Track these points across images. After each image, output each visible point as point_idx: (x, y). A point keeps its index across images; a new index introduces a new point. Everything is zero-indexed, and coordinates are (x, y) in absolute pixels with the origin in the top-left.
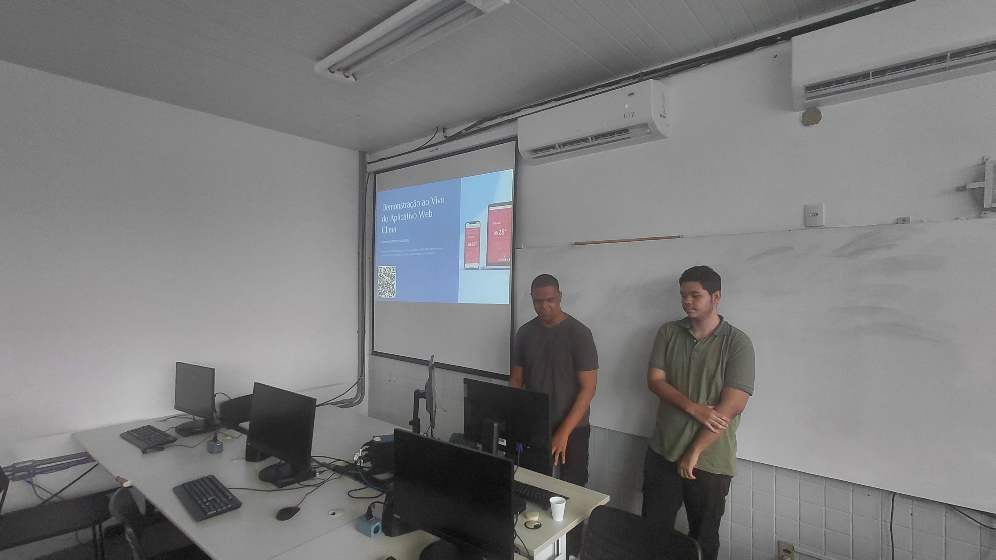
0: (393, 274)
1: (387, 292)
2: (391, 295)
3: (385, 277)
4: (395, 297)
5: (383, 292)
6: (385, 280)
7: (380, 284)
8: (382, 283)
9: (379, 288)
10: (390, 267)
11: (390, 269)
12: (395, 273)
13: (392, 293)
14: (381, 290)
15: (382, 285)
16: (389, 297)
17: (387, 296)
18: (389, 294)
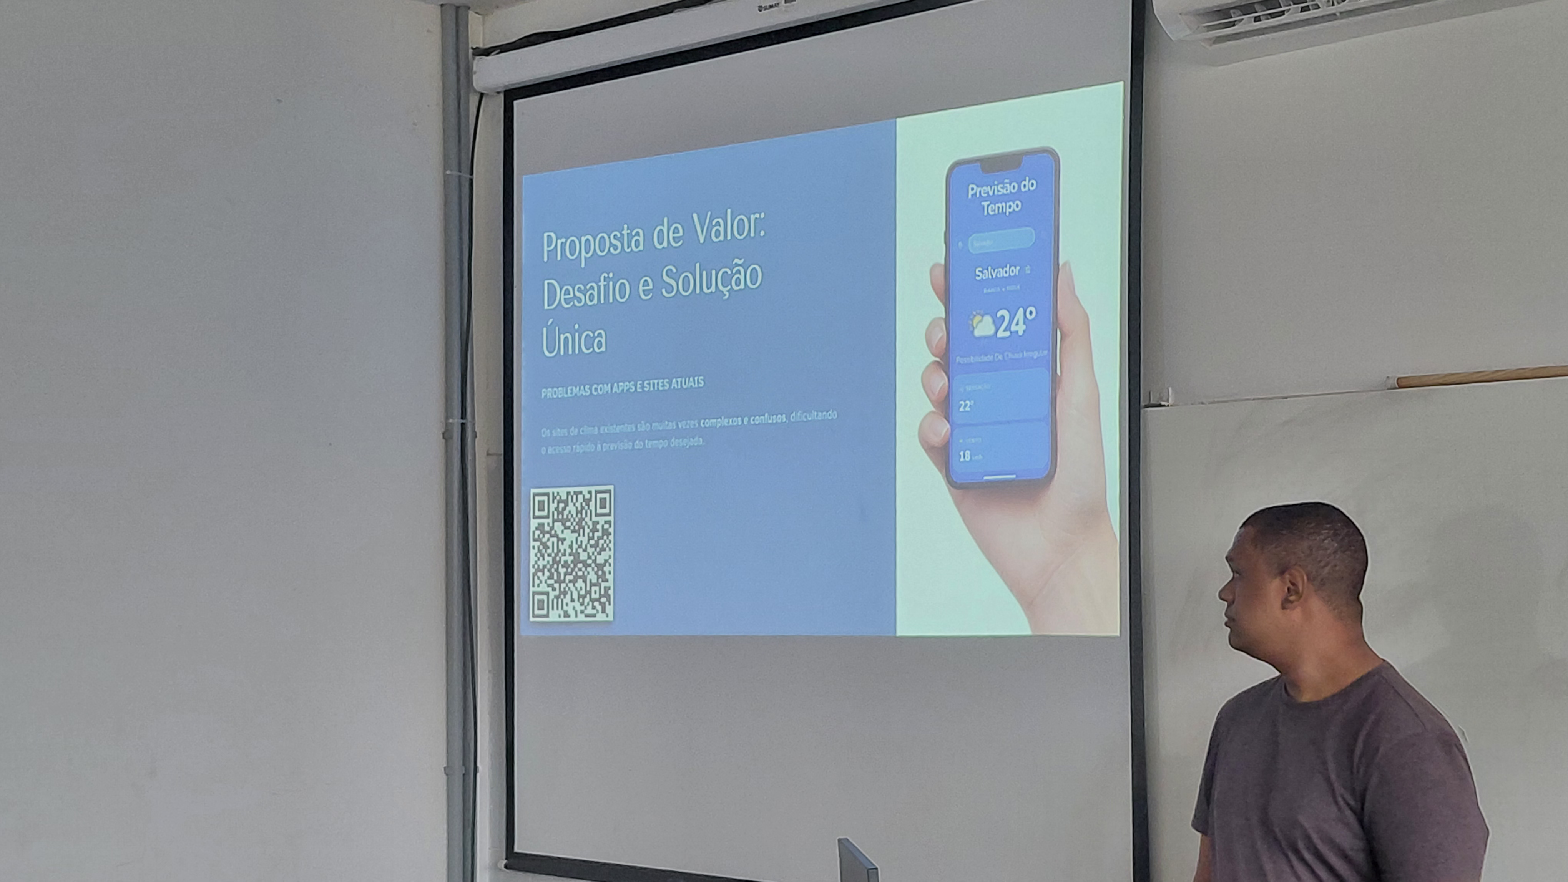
0: (601, 520)
1: (575, 596)
2: (594, 608)
3: (561, 536)
4: (611, 618)
5: (557, 597)
6: (562, 548)
7: (541, 563)
8: (550, 559)
9: (537, 582)
10: (585, 490)
11: (587, 501)
12: (611, 518)
13: (598, 600)
14: (544, 588)
15: (549, 570)
16: (581, 618)
17: (576, 616)
18: (582, 604)
